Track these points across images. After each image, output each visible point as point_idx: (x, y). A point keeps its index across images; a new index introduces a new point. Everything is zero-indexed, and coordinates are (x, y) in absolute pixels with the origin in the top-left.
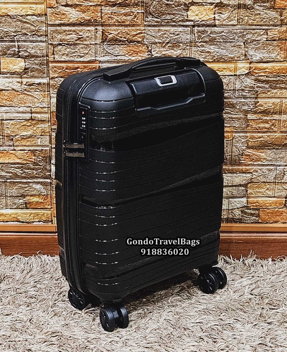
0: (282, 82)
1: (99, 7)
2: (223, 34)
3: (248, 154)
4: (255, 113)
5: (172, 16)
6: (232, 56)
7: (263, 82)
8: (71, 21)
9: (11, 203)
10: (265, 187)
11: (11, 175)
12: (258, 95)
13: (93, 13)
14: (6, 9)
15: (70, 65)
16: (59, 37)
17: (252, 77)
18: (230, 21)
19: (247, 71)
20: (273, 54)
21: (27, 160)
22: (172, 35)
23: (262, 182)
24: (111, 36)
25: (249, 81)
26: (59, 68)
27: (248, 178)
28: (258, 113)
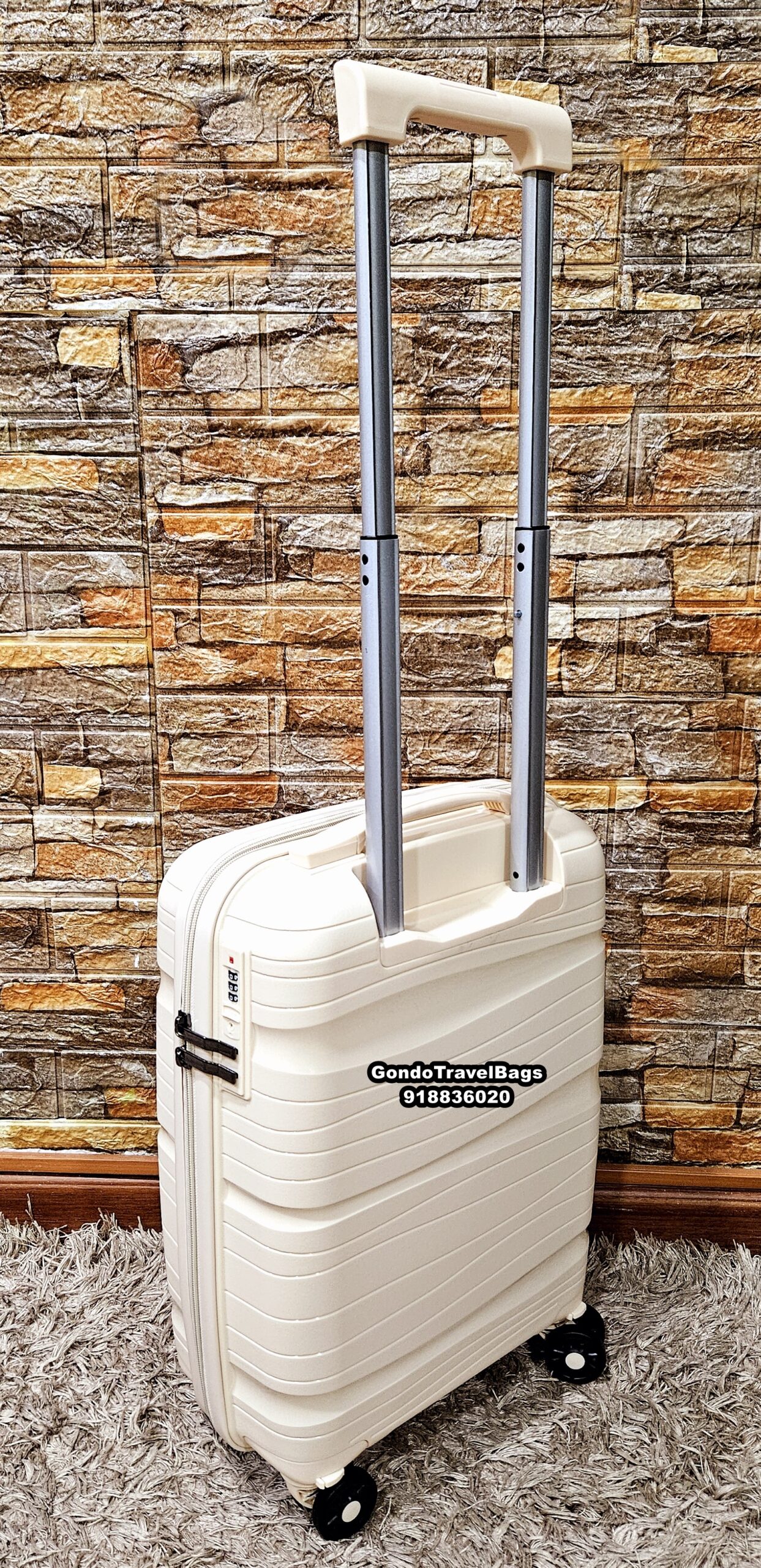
0: (728, 828)
1: (279, 648)
2: (580, 713)
3: (644, 997)
4: (661, 900)
5: (456, 671)
6: (604, 765)
7: (681, 827)
8: (211, 680)
9: (70, 1105)
10: (686, 1078)
11: (69, 1038)
12: (667, 858)
13: (264, 661)
14: (56, 651)
15: (208, 783)
16: (183, 717)
17: (654, 815)
18: (598, 683)
19: (641, 803)
20: (705, 764)
21: (107, 1005)
22: (457, 715)
23: (679, 1066)
24: (308, 716)
25: (645, 826)
26: (185, 789)
27: (645, 1056)
28: (668, 901)
